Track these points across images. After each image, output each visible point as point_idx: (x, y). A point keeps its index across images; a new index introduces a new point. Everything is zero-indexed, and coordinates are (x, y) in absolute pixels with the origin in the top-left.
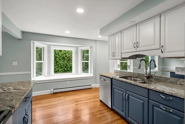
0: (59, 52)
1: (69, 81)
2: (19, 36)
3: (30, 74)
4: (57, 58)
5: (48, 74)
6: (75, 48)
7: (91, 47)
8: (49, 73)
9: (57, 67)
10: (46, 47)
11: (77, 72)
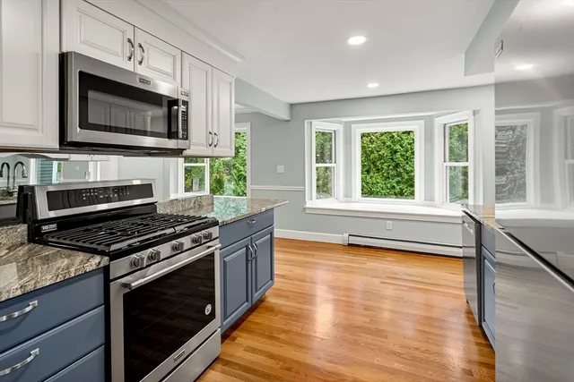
0: (404, 137)
1: (390, 222)
2: (283, 114)
3: (304, 191)
4: (398, 155)
5: (346, 196)
6: (423, 122)
7: (475, 113)
8: (348, 194)
9: (398, 182)
10: (339, 128)
11: (429, 198)
